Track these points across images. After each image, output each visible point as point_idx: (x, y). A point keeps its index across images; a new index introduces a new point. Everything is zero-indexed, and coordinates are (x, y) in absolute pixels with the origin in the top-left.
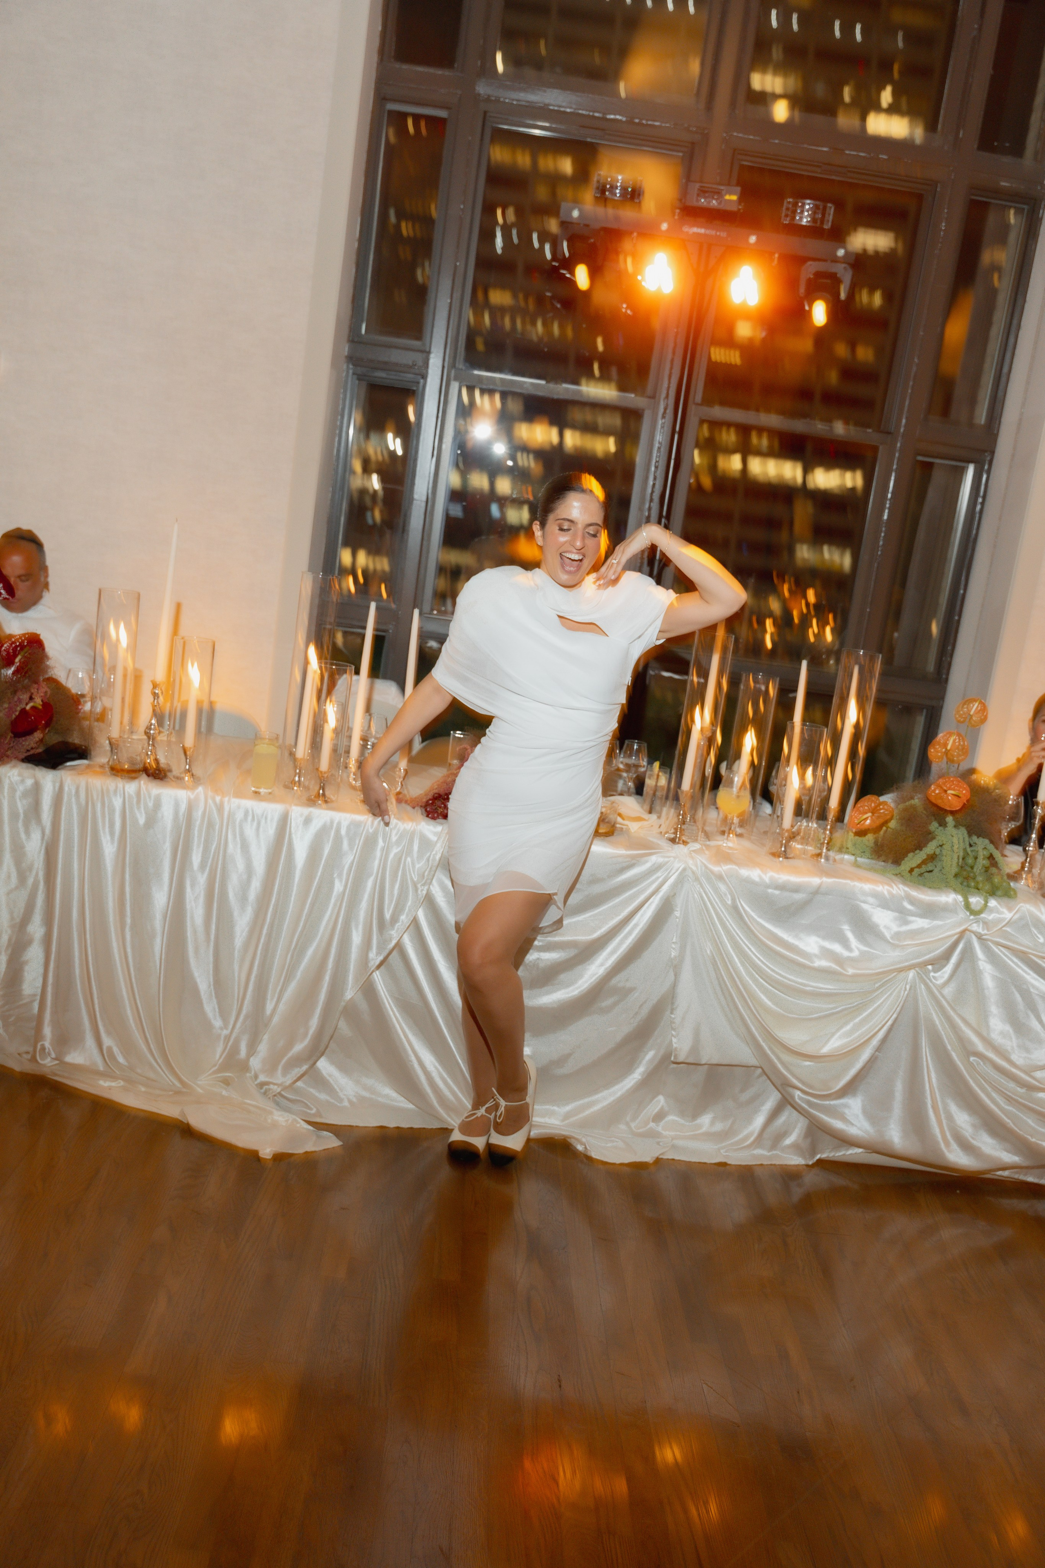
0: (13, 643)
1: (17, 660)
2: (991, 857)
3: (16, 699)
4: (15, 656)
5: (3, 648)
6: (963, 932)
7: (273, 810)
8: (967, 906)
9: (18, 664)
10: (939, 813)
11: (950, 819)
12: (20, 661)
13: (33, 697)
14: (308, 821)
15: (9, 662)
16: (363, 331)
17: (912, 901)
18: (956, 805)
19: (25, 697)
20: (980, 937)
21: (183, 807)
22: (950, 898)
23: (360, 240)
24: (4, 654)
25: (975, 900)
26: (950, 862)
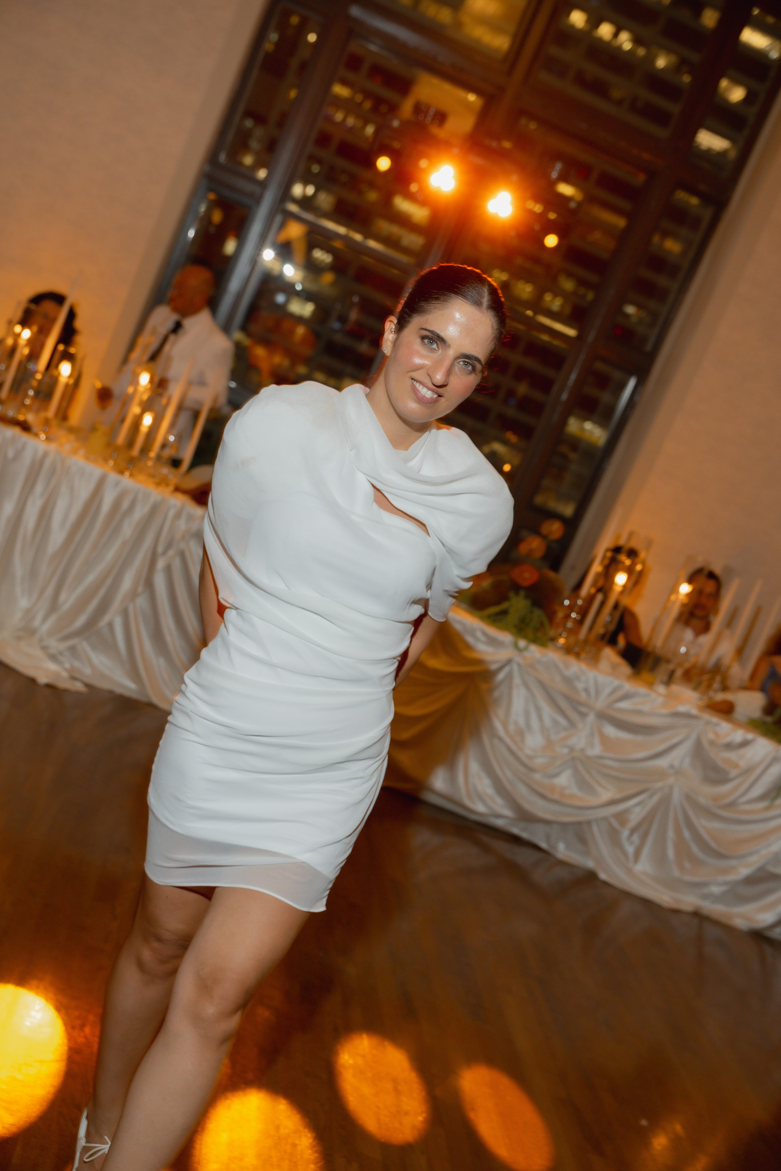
2: (542, 624)
6: (509, 662)
7: (95, 470)
8: (516, 646)
10: (516, 587)
11: (522, 593)
14: (117, 484)
17: (485, 634)
18: (527, 583)
20: (519, 665)
21: (40, 453)
22: (506, 637)
25: (522, 643)
26: (513, 617)
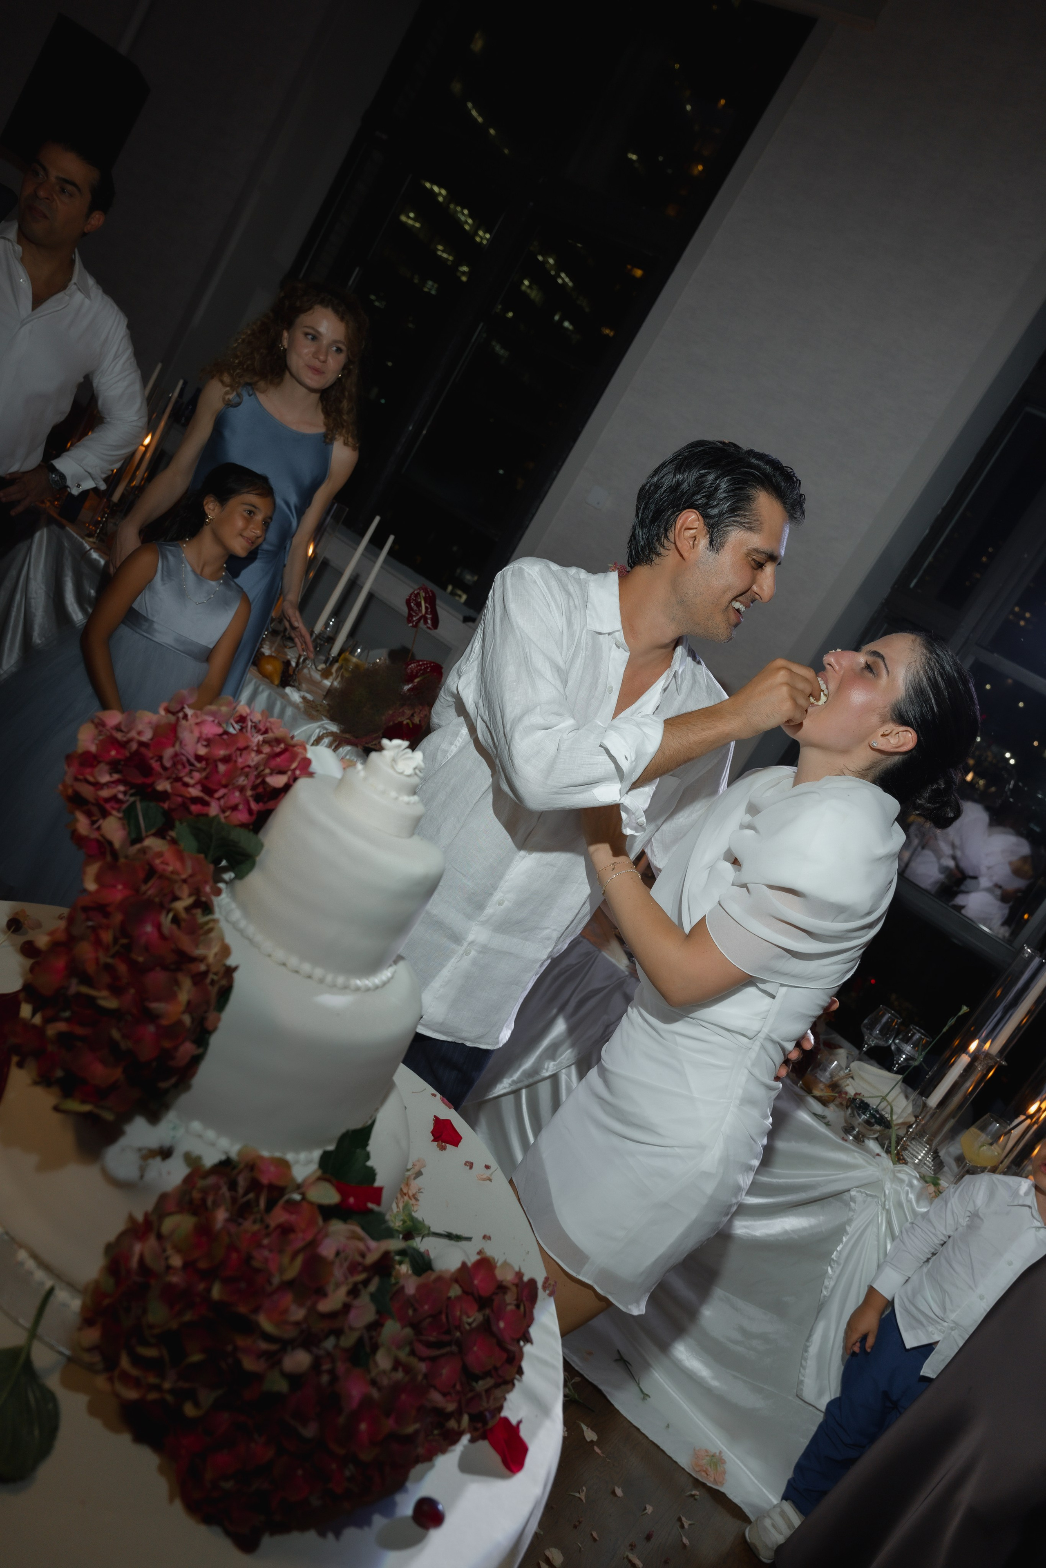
0: (420, 666)
1: (416, 680)
3: (401, 710)
4: (416, 676)
5: (410, 667)
9: (416, 684)
12: (418, 682)
13: (415, 715)
15: (410, 679)
16: (912, 585)
19: (408, 712)
23: (944, 509)
24: (409, 671)
